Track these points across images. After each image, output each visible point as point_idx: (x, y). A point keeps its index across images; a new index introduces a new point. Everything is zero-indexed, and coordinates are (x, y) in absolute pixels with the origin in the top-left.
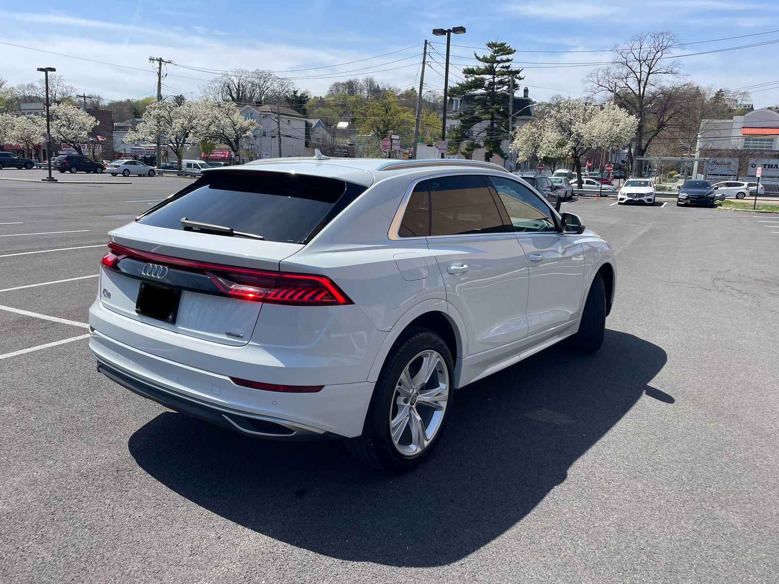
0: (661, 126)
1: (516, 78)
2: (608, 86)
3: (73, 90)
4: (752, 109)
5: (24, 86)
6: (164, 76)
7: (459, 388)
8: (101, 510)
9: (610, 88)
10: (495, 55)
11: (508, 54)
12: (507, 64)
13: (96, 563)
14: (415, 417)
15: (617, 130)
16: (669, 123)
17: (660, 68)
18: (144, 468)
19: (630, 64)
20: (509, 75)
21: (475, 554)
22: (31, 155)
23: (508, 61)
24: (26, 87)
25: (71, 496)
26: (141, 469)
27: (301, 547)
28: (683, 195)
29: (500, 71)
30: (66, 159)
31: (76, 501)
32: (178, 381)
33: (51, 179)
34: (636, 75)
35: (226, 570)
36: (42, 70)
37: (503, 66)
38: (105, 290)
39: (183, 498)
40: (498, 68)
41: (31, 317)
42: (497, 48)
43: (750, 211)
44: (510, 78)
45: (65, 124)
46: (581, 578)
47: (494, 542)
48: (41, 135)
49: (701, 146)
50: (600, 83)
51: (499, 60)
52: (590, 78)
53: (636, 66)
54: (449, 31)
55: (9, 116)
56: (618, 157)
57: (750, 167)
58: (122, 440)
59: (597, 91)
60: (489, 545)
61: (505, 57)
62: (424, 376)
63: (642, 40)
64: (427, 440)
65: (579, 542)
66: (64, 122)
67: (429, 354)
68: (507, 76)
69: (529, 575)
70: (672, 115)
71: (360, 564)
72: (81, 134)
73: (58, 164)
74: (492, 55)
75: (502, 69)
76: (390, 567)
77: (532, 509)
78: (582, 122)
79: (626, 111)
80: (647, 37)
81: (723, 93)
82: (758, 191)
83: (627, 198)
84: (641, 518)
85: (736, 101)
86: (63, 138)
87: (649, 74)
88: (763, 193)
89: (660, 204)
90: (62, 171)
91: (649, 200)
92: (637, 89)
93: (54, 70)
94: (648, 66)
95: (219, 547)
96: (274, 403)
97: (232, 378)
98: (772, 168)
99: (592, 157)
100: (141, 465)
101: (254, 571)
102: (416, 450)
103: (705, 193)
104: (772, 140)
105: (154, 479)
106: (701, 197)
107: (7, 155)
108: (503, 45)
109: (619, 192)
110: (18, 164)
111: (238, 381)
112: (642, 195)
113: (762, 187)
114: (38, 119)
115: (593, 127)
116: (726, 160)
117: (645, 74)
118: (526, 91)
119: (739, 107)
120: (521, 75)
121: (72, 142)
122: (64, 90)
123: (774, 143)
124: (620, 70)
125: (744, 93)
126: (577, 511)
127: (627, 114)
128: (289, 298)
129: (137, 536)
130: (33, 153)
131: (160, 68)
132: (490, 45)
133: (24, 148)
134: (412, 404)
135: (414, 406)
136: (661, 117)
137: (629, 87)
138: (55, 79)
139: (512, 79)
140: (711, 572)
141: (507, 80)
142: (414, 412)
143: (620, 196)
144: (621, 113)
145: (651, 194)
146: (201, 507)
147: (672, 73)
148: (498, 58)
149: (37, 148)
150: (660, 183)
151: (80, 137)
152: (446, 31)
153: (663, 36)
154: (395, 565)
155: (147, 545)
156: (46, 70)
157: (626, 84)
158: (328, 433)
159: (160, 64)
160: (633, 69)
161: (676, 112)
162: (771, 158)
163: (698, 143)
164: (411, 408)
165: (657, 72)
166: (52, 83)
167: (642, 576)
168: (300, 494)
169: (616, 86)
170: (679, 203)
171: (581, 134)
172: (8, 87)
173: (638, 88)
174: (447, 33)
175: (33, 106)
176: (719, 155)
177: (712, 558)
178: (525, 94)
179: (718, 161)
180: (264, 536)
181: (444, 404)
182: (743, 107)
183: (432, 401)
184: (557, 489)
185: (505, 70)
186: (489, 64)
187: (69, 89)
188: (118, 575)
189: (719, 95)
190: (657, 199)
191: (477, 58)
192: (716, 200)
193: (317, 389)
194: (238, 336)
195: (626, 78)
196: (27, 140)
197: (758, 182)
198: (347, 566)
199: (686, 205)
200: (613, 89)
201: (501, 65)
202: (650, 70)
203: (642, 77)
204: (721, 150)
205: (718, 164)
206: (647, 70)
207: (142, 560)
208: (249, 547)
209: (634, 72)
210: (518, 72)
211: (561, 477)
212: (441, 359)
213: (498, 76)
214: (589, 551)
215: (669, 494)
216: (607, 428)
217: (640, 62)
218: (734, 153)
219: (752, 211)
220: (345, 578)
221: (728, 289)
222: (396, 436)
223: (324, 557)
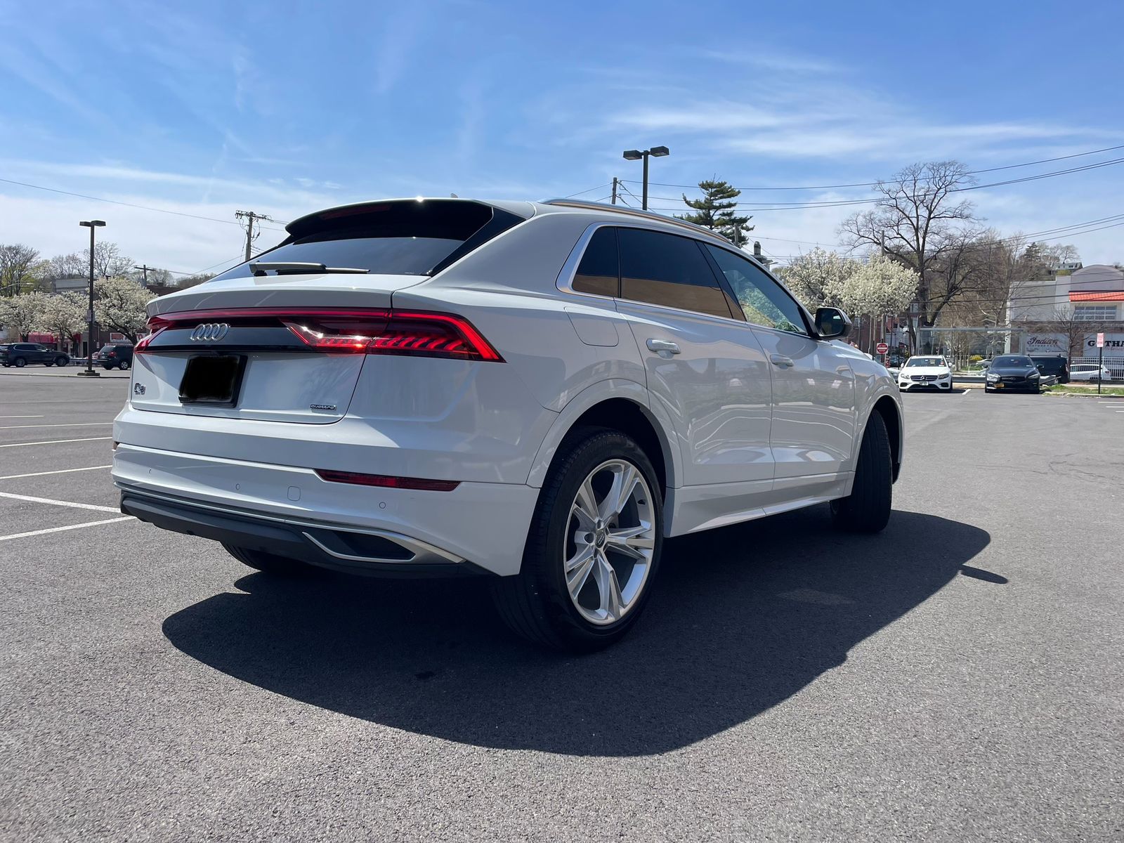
0: (953, 289)
1: (743, 228)
2: (872, 237)
3: (130, 263)
4: (1081, 267)
5: (62, 259)
6: (256, 236)
7: (671, 536)
8: (109, 694)
9: (876, 240)
10: (712, 198)
11: (729, 196)
12: (728, 210)
13: (92, 752)
14: (602, 564)
15: (888, 290)
16: (963, 285)
17: (944, 210)
18: (182, 649)
19: (902, 206)
20: (733, 224)
21: (703, 742)
22: (66, 350)
23: (730, 205)
24: (65, 260)
25: (65, 679)
26: (178, 651)
27: (422, 734)
28: (993, 377)
29: (719, 219)
30: (115, 350)
31: (72, 684)
32: (237, 489)
33: (91, 374)
34: (911, 221)
35: (299, 758)
36: (86, 224)
37: (723, 213)
38: (138, 384)
39: (240, 681)
40: (716, 216)
41: (38, 503)
42: (713, 190)
43: (1093, 396)
44: (734, 228)
45: (116, 304)
46: (879, 771)
47: (733, 729)
48: (82, 319)
49: (1013, 317)
50: (861, 233)
51: (718, 205)
52: (846, 227)
53: (910, 209)
54: (646, 154)
55: (39, 295)
56: (893, 337)
57: (1086, 346)
58: (153, 621)
59: (856, 244)
60: (725, 733)
61: (725, 201)
62: (616, 500)
63: (917, 174)
64: (624, 606)
65: (872, 731)
66: (115, 302)
67: (623, 466)
68: (729, 226)
69: (792, 766)
70: (967, 274)
71: (516, 752)
72: (138, 317)
73: (103, 357)
74: (707, 199)
75: (724, 218)
76: (565, 756)
77: (793, 694)
78: (838, 280)
79: (900, 265)
80: (923, 171)
81: (1037, 248)
82: (1102, 376)
83: (911, 383)
84: (970, 704)
85: (1057, 259)
86: (112, 323)
87: (929, 218)
88: (1110, 379)
89: (961, 391)
90: (108, 367)
91: (944, 385)
92: (913, 240)
93: (103, 224)
94: (928, 209)
95: (290, 734)
96: (382, 505)
97: (317, 471)
98: (1118, 345)
99: (857, 337)
100: (178, 647)
101: (345, 760)
102: (607, 618)
103: (1025, 373)
104: (1114, 308)
105: (197, 661)
106: (1019, 378)
107: (32, 347)
108: (721, 185)
109: (900, 375)
110: (46, 359)
111: (328, 475)
112: (934, 378)
113: (1107, 370)
114: (78, 297)
115: (854, 287)
116: (1051, 336)
117: (924, 219)
118: (757, 246)
119: (1062, 268)
120: (749, 224)
121: (125, 328)
122: (118, 263)
123: (1117, 311)
124: (888, 215)
125: (1068, 248)
126: (865, 696)
127: (902, 268)
128: (406, 345)
129: (161, 722)
130: (70, 347)
131: (250, 226)
132: (705, 186)
133: (57, 339)
134: (599, 545)
135: (601, 549)
136: (951, 277)
137: (902, 237)
138: (106, 249)
139: (737, 229)
140: (1093, 765)
141: (729, 231)
142: (602, 557)
143: (901, 380)
144: (894, 268)
145: (946, 376)
146: (268, 691)
147: (961, 216)
148: (716, 203)
149: (76, 338)
150: (958, 370)
151: (136, 321)
152: (642, 154)
153: (945, 168)
154: (573, 754)
155: (176, 732)
156: (92, 225)
157: (898, 234)
158: (467, 564)
159: (251, 221)
160: (907, 213)
161: (973, 269)
162: (1115, 332)
163: (1008, 312)
164: (596, 552)
165: (941, 216)
166: (101, 254)
167: (980, 769)
168: (424, 676)
169: (884, 236)
170: (988, 388)
171: (838, 297)
172: (40, 260)
173: (915, 238)
174: (643, 156)
175: (73, 283)
176: (1041, 330)
177: (1092, 749)
178: (755, 250)
179: (1040, 337)
180: (364, 721)
181: (649, 555)
182: (1067, 267)
183: (630, 545)
184: (831, 673)
185: (727, 218)
186: (704, 211)
187: (124, 262)
188: (125, 764)
189: (1031, 253)
190: (955, 385)
191: (688, 203)
192: (1041, 385)
193: (450, 485)
194: (329, 409)
195: (898, 226)
196: (62, 327)
197: (1100, 364)
198: (495, 755)
199: (998, 391)
200: (880, 240)
201: (720, 212)
202: (931, 212)
203: (919, 223)
204: (1042, 322)
205: (1039, 342)
206: (926, 214)
207: (166, 749)
208: (339, 733)
209: (908, 218)
210: (745, 220)
211: (840, 659)
212: (640, 479)
213: (717, 226)
214: (889, 741)
215: (1012, 678)
216: (906, 610)
217: (915, 203)
218: (1061, 327)
219: (1096, 396)
220: (492, 768)
221: (1072, 473)
222: (574, 585)
223: (459, 745)
